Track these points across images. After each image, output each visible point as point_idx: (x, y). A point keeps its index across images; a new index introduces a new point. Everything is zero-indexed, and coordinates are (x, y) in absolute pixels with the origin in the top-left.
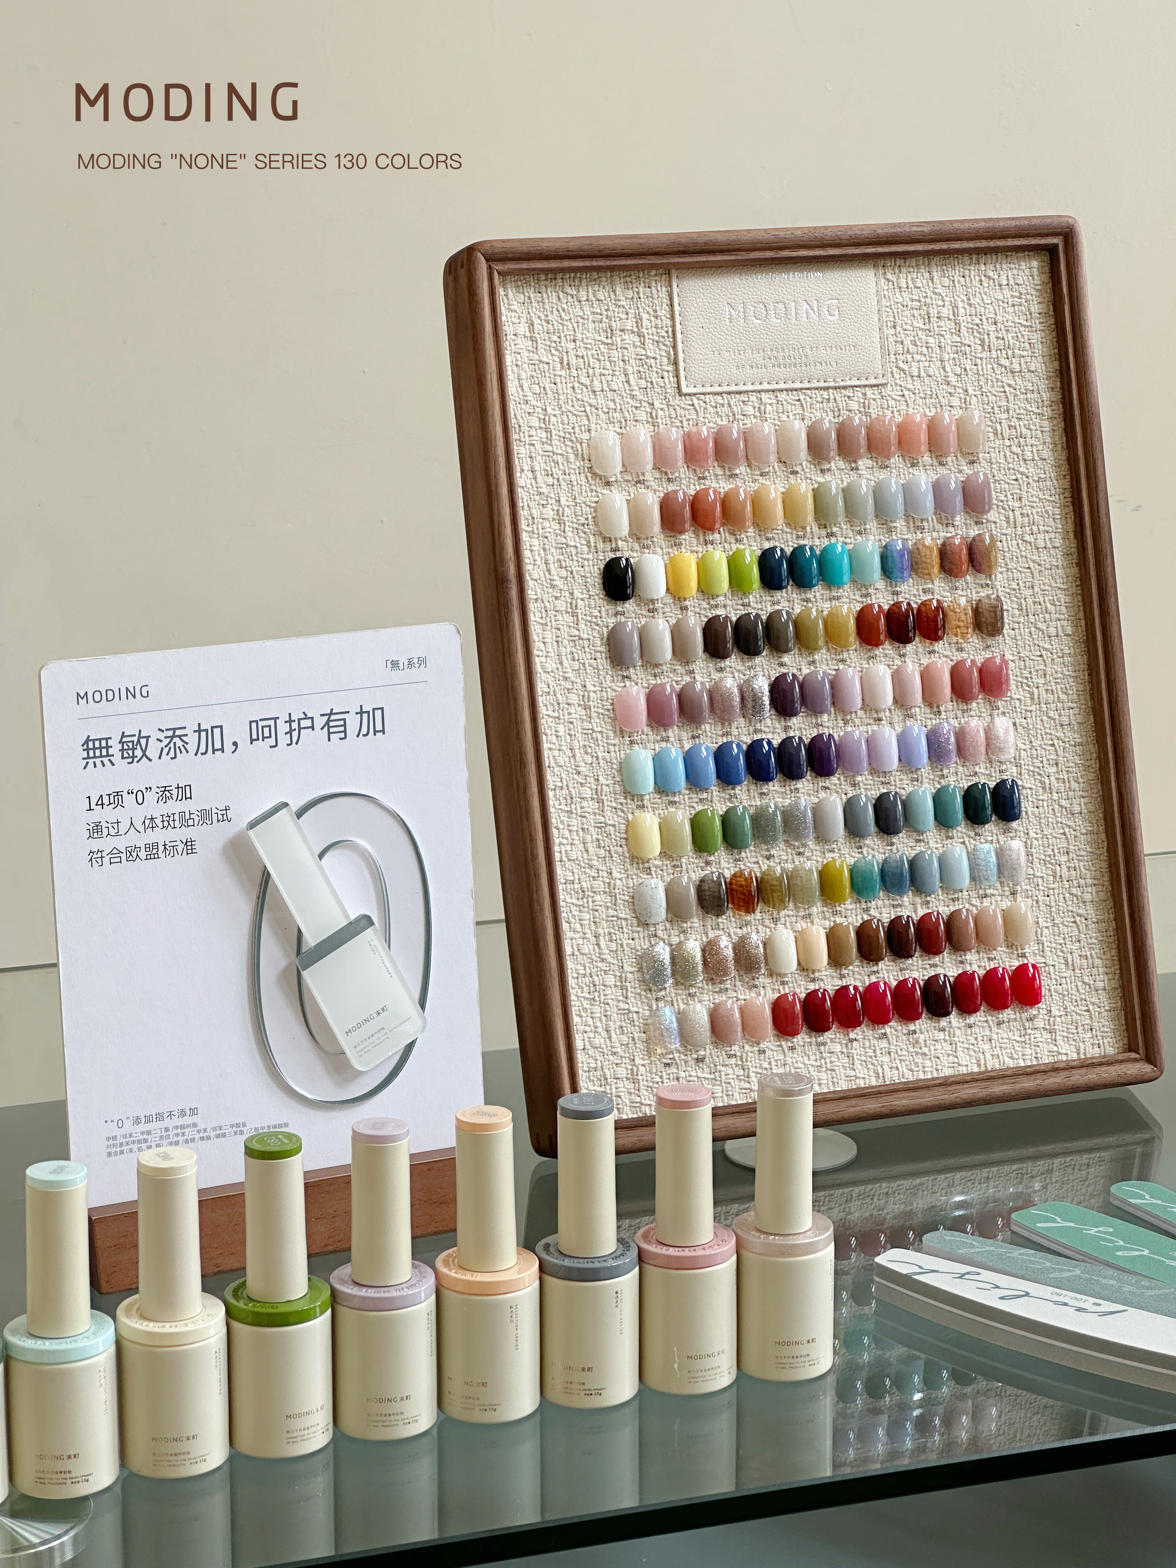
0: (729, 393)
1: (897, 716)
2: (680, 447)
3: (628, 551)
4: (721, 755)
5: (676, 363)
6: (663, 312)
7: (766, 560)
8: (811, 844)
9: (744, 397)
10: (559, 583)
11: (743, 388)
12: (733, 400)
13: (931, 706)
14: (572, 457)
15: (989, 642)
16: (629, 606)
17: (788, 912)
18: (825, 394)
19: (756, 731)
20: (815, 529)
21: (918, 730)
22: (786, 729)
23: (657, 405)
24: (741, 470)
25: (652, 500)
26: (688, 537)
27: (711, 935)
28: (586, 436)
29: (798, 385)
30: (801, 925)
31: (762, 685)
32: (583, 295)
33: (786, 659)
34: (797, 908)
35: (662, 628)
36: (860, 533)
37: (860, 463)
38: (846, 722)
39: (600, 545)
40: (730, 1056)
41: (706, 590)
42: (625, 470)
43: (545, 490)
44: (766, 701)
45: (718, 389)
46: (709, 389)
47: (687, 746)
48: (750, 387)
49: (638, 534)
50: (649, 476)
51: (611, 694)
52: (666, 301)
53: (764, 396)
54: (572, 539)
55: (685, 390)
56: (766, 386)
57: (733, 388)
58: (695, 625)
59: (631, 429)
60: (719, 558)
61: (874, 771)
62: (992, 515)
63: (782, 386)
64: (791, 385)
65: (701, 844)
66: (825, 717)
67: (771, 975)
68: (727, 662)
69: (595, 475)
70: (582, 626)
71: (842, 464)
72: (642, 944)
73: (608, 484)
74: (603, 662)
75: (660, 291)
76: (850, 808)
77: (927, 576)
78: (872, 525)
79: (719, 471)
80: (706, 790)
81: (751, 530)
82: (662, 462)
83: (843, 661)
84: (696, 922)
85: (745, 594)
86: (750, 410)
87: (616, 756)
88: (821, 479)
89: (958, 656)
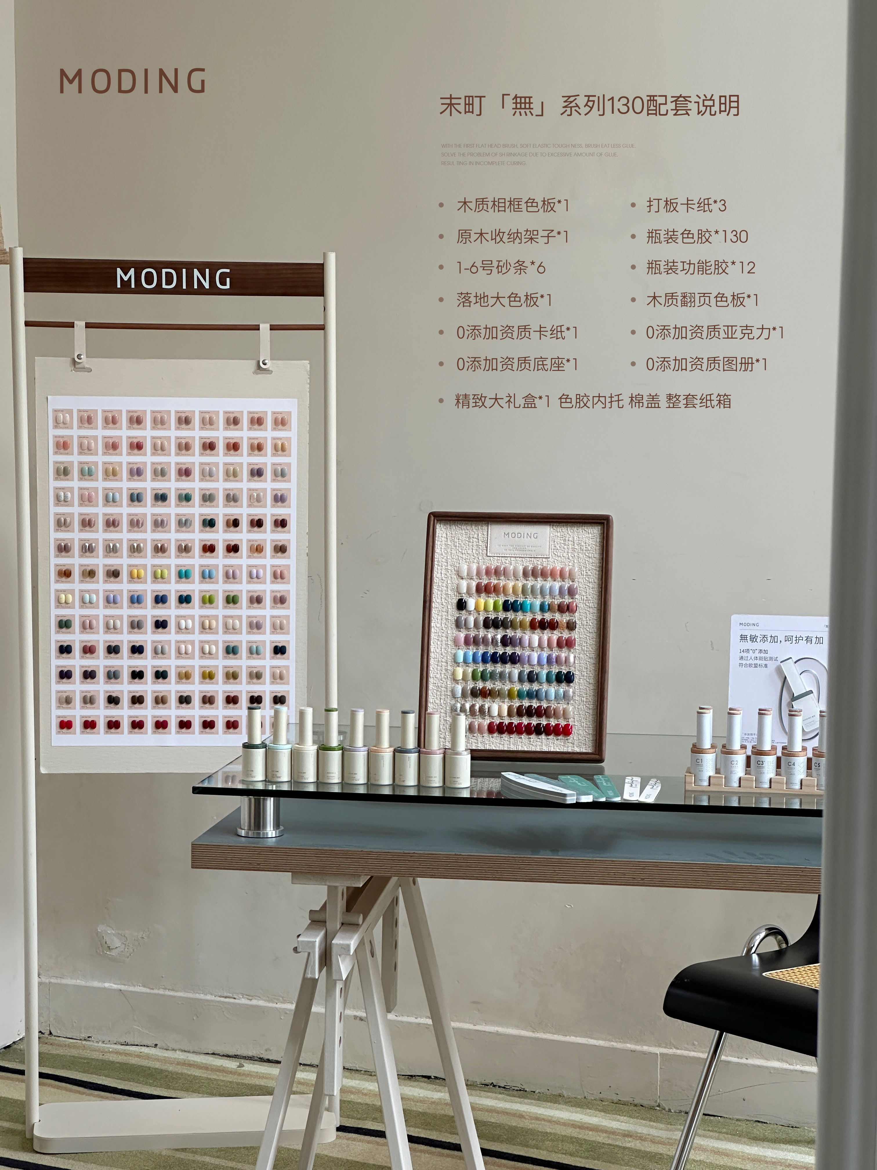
0: (502, 557)
1: (539, 650)
2: (484, 571)
3: (465, 597)
4: (484, 655)
5: (487, 547)
6: (485, 533)
7: (506, 603)
8: (507, 682)
9: (506, 558)
10: (444, 604)
11: (506, 556)
12: (503, 559)
13: (550, 648)
14: (453, 571)
15: (571, 632)
16: (464, 612)
17: (497, 700)
18: (531, 559)
19: (496, 649)
20: (522, 596)
21: (545, 655)
22: (505, 650)
23: (480, 558)
24: (502, 578)
25: (474, 584)
26: (483, 595)
27: (474, 703)
28: (458, 565)
29: (523, 556)
30: (501, 704)
31: (499, 637)
32: (463, 527)
33: (508, 631)
34: (501, 699)
35: (471, 619)
36: (535, 598)
37: (538, 579)
38: (523, 650)
39: (458, 595)
40: (473, 736)
41: (486, 609)
42: (468, 575)
43: (444, 579)
44: (499, 641)
45: (498, 555)
46: (496, 555)
47: (474, 651)
48: (508, 556)
49: (469, 593)
50: (474, 577)
51: (454, 635)
52: (487, 530)
53: (512, 559)
54: (450, 592)
55: (488, 555)
56: (513, 556)
57: (503, 555)
58: (481, 619)
59: (471, 565)
60: (491, 602)
61: (530, 665)
62: (577, 596)
63: (518, 556)
64: (520, 556)
65: (474, 678)
66: (517, 648)
67: (490, 716)
68: (490, 630)
69: (459, 576)
70: (449, 616)
71: (533, 579)
72: (453, 702)
73: (462, 579)
74: (454, 626)
75: (485, 528)
76: (520, 674)
77: (555, 612)
78: (539, 596)
79: (495, 578)
80: (479, 663)
81: (502, 594)
82: (478, 573)
83: (525, 633)
84: (470, 699)
85: (498, 612)
86: (507, 562)
87: (454, 651)
88: (525, 582)
89: (560, 635)
